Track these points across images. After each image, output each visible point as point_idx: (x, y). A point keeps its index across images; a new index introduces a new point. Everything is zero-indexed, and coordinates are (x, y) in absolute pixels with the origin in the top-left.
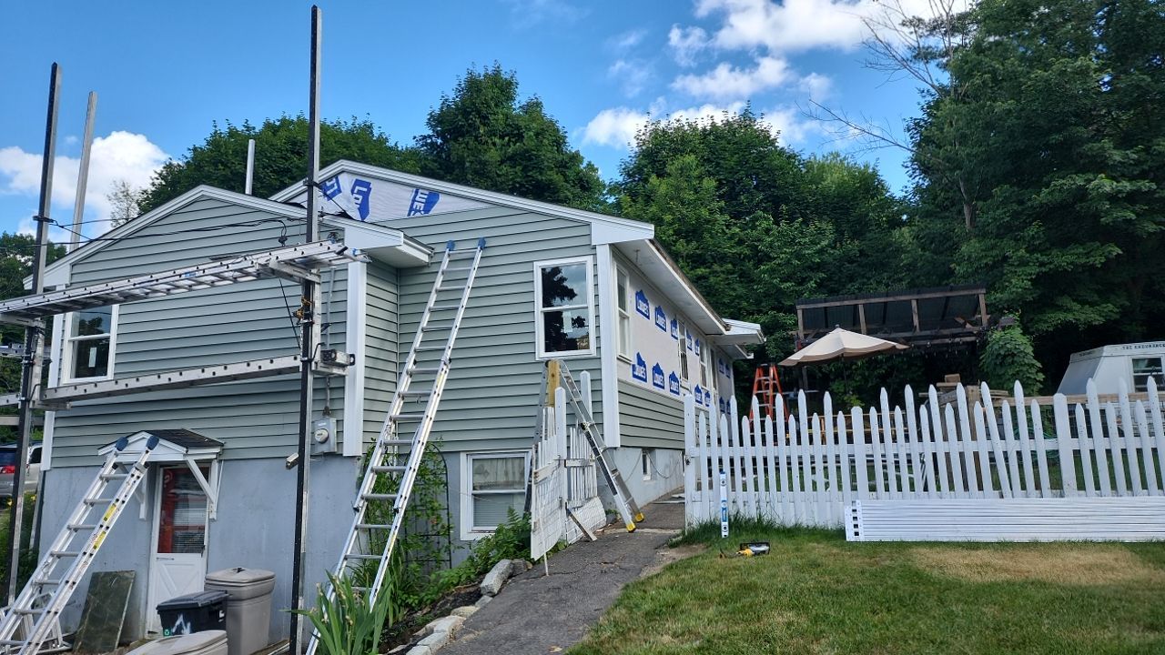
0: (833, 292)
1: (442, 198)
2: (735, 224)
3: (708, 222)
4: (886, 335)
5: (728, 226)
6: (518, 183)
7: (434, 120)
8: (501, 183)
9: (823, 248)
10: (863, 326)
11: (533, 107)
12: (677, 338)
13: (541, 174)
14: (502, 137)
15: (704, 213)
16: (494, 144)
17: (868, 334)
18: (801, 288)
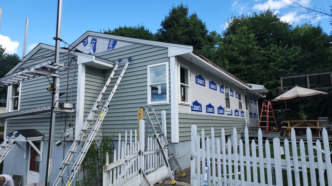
0: (300, 72)
1: (118, 42)
2: (263, 49)
3: (252, 49)
4: (319, 89)
5: (259, 50)
6: (188, 41)
7: (163, 24)
8: (182, 41)
9: (296, 56)
10: (309, 85)
11: (194, 16)
12: (224, 93)
13: (195, 38)
14: (183, 27)
15: (250, 46)
16: (180, 29)
17: (310, 88)
18: (287, 71)
